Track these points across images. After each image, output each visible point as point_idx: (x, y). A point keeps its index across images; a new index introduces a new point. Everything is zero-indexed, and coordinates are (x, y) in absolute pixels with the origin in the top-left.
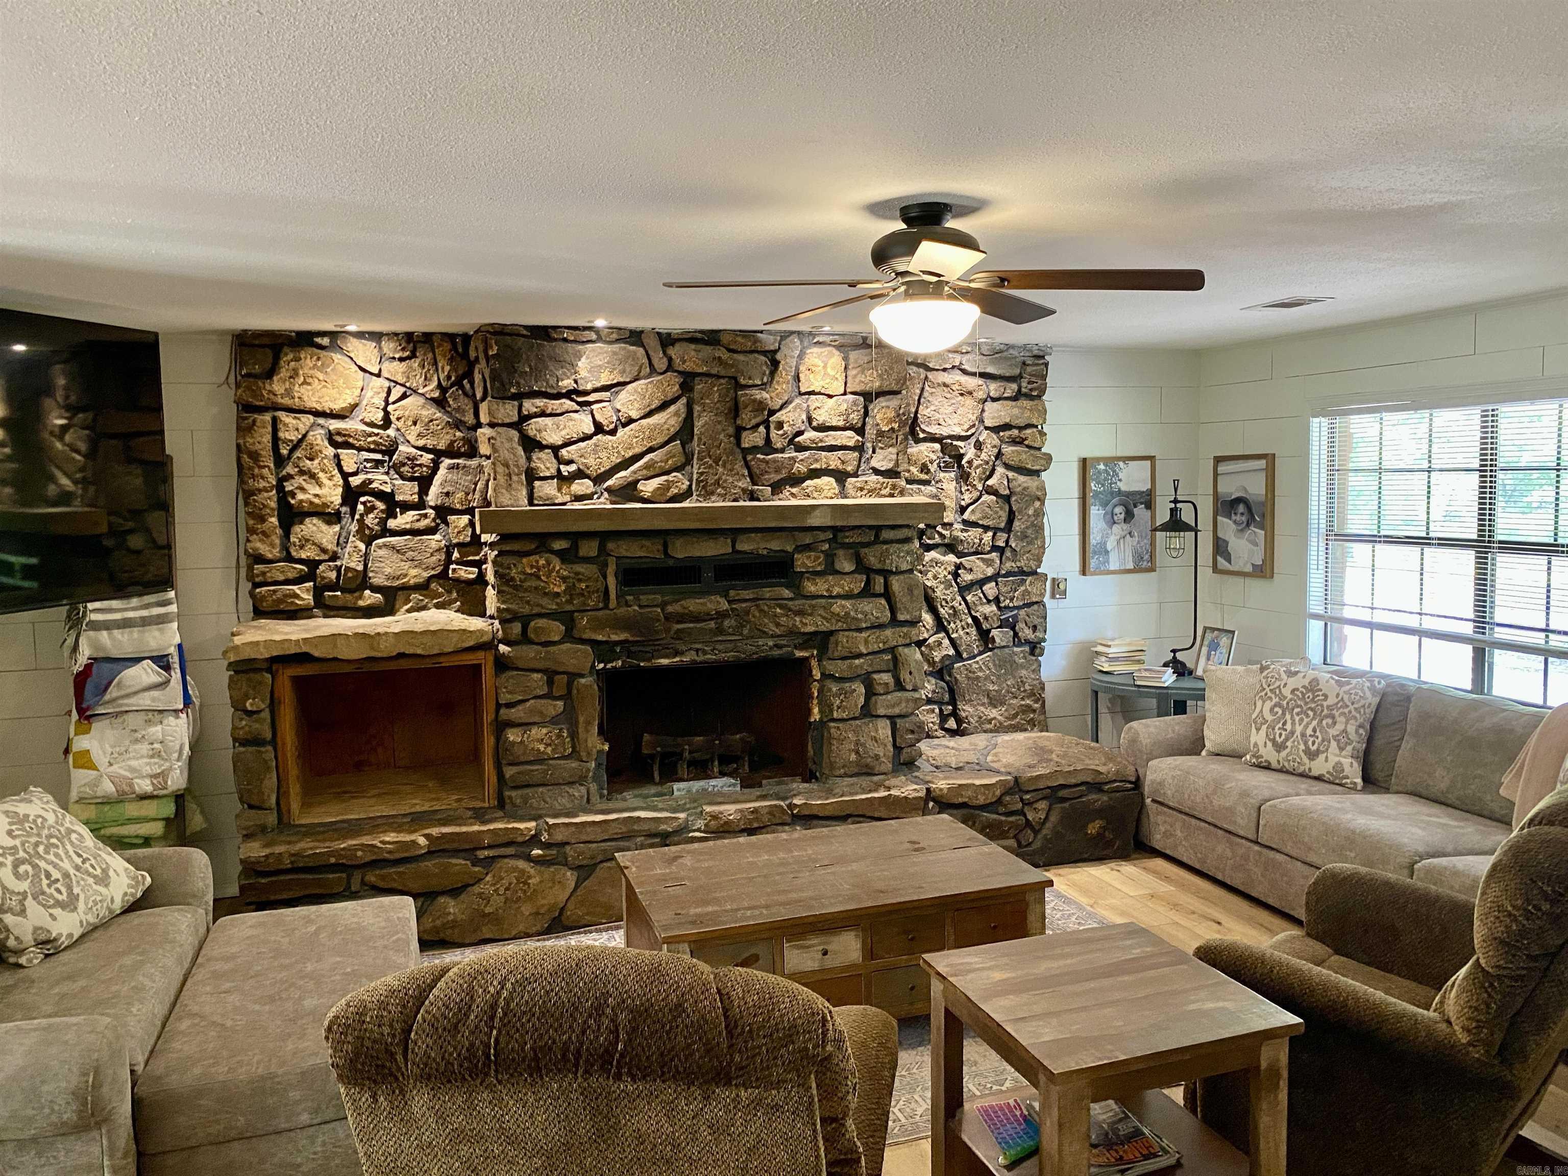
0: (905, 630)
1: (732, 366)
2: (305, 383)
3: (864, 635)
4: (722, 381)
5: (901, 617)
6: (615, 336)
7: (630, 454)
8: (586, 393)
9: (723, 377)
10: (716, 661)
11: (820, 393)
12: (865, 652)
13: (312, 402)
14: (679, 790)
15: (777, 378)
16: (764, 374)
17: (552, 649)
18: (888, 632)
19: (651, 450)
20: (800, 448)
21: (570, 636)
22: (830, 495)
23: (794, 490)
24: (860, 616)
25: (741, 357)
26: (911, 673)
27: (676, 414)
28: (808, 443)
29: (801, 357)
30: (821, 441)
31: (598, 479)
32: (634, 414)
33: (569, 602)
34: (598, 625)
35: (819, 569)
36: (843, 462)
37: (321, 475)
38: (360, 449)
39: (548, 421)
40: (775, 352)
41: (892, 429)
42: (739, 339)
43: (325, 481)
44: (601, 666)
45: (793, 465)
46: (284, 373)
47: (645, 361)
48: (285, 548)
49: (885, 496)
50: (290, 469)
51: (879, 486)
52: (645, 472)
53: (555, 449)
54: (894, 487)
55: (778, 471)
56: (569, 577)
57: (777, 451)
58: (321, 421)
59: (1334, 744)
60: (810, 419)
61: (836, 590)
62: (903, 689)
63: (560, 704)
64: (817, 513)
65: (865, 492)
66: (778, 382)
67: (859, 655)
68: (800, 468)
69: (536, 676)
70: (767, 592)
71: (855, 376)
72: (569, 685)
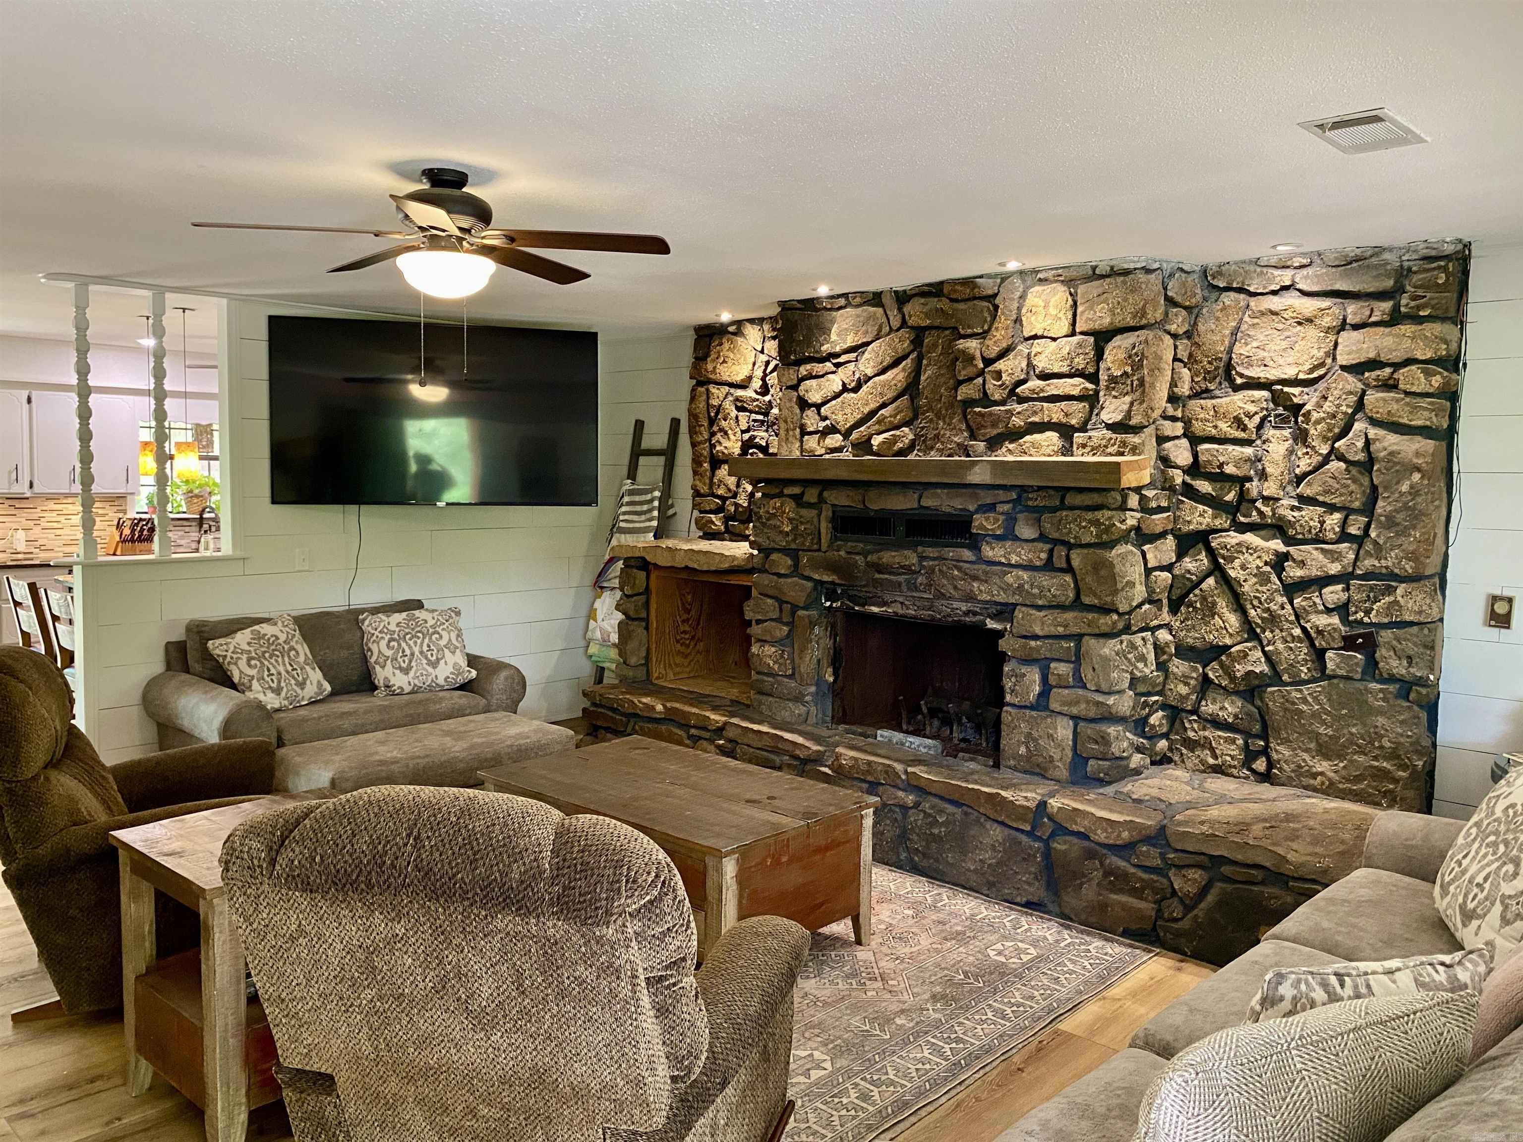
0: (1090, 616)
1: (952, 316)
2: (724, 362)
3: (1042, 614)
4: (947, 332)
5: (1087, 600)
6: (858, 300)
7: (866, 410)
8: (837, 355)
9: (946, 329)
10: (915, 617)
11: (1042, 337)
12: (1040, 633)
13: (725, 378)
14: (882, 736)
15: (996, 325)
16: (985, 321)
17: (782, 580)
18: (1069, 615)
19: (884, 406)
20: (1022, 400)
21: (796, 570)
22: (1048, 451)
23: (1011, 446)
24: (1036, 591)
25: (961, 306)
26: (1094, 669)
27: (904, 370)
28: (1027, 394)
29: (1023, 297)
30: (1042, 390)
31: (846, 435)
32: (870, 372)
33: (794, 540)
34: (815, 565)
35: (998, 533)
36: (1067, 415)
37: (730, 432)
38: (751, 412)
39: (813, 382)
40: (995, 295)
41: (1125, 373)
42: (958, 288)
43: (732, 437)
44: (828, 604)
45: (1010, 418)
46: (713, 356)
47: (884, 319)
48: (711, 487)
49: (1111, 454)
50: (715, 428)
51: (1104, 442)
52: (877, 427)
53: (818, 407)
54: (1124, 444)
55: (994, 425)
56: (794, 519)
57: (996, 403)
58: (732, 390)
59: (1498, 908)
60: (1030, 364)
61: (1014, 559)
62: (1084, 687)
63: (786, 629)
64: (977, 469)
65: (1088, 449)
66: (997, 329)
67: (1036, 637)
68: (1017, 421)
69: (769, 601)
70: (951, 553)
71: (1083, 312)
72: (793, 614)
